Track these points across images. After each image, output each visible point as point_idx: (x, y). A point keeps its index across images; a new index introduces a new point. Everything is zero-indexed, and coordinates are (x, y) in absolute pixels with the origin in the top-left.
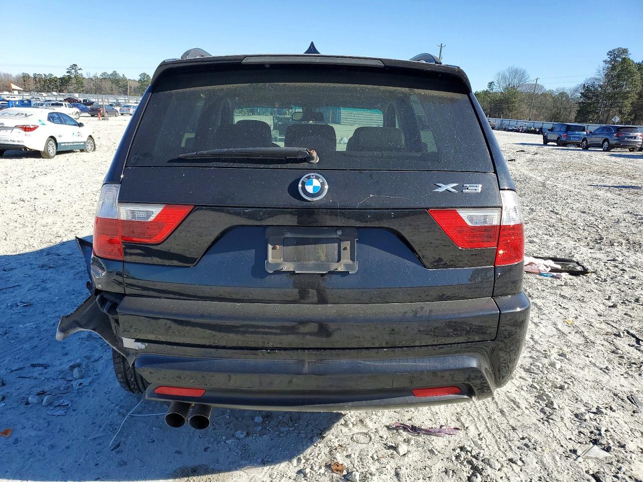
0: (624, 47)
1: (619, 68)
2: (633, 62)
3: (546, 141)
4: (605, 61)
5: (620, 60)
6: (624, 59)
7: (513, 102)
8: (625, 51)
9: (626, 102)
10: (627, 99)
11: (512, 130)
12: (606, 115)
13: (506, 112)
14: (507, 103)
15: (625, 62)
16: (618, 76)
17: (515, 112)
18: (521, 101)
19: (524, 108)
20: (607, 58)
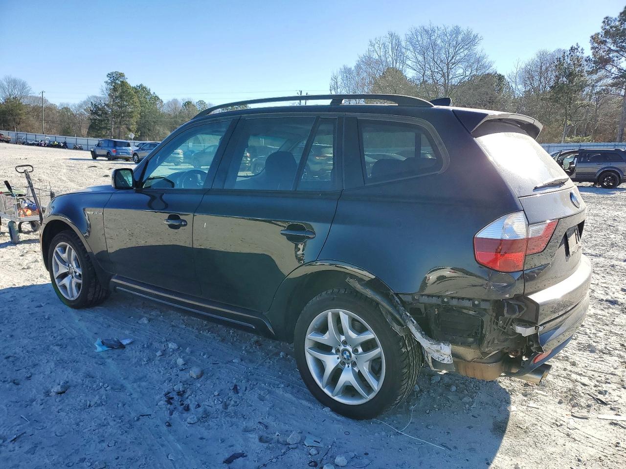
0: (120, 71)
1: (120, 90)
2: (130, 86)
3: (95, 156)
4: (106, 82)
5: (119, 83)
6: (122, 82)
7: (19, 114)
8: (122, 75)
9: (132, 120)
10: (132, 117)
11: (33, 144)
12: (117, 131)
13: (12, 124)
14: (12, 115)
15: (124, 85)
16: (121, 97)
17: (22, 125)
18: (28, 113)
19: (32, 120)
20: (107, 79)
